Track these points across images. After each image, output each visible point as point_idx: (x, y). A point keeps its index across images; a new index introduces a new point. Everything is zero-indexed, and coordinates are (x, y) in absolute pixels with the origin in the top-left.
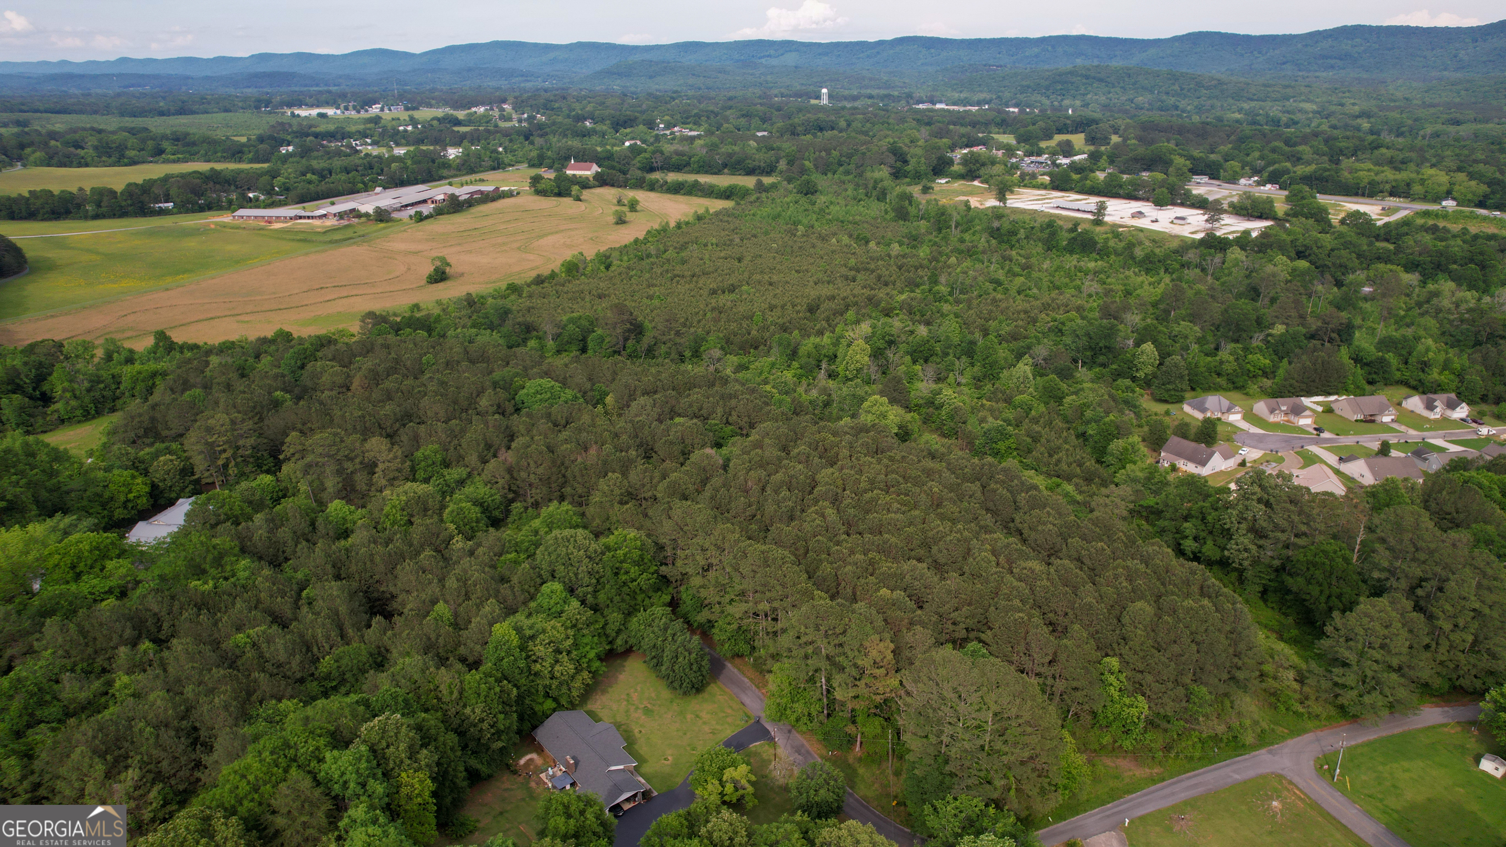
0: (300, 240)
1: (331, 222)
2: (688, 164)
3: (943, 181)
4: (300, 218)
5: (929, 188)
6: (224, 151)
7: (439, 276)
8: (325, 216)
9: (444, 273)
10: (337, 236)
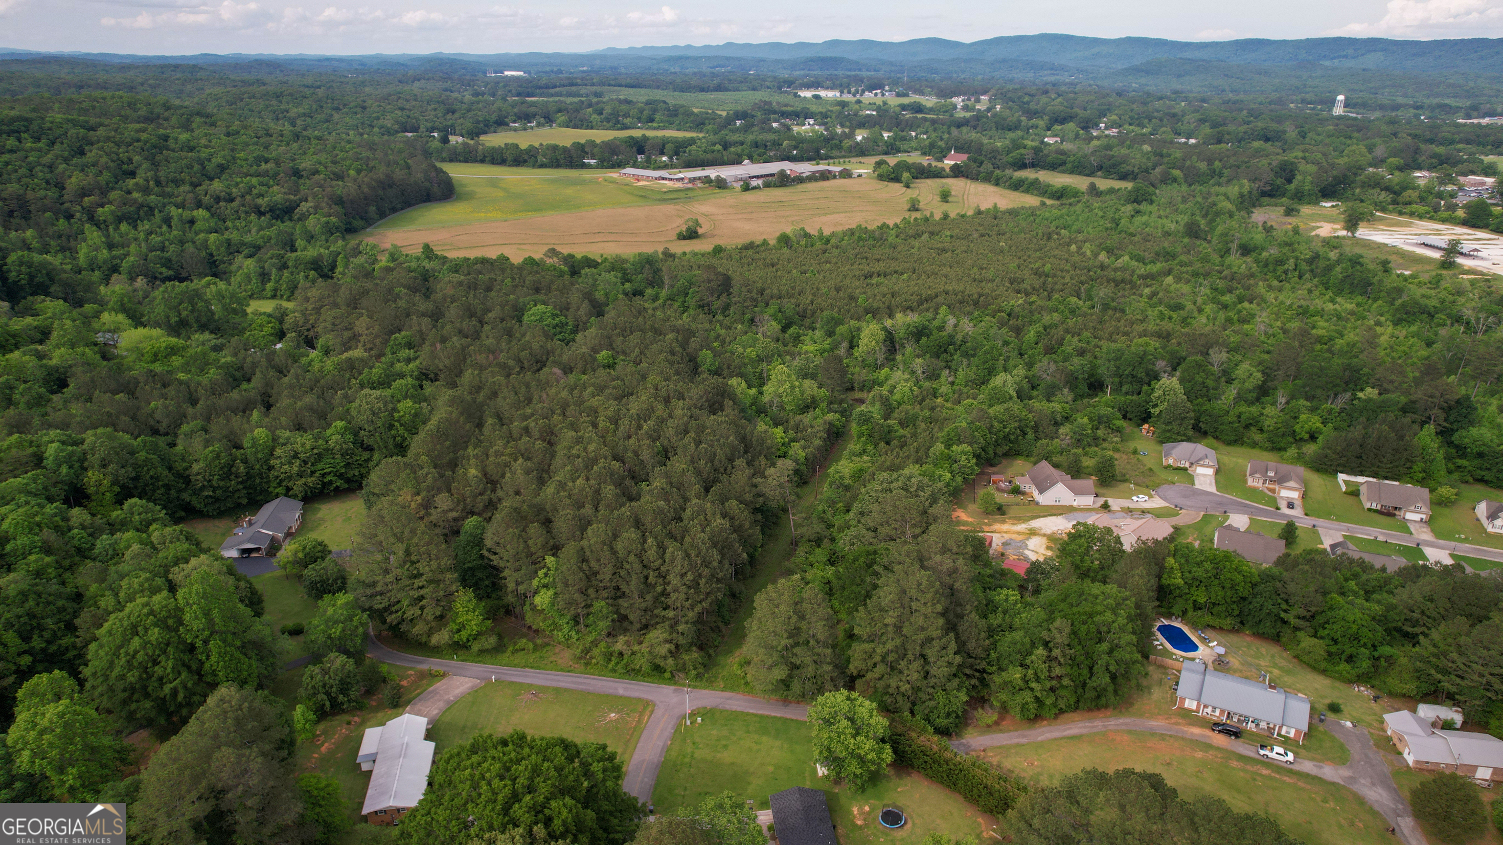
0: (642, 196)
1: (679, 185)
2: (1064, 163)
3: (1329, 205)
4: (663, 179)
5: (1292, 210)
6: (692, 122)
7: (691, 234)
8: (682, 179)
9: (696, 232)
10: (666, 197)
